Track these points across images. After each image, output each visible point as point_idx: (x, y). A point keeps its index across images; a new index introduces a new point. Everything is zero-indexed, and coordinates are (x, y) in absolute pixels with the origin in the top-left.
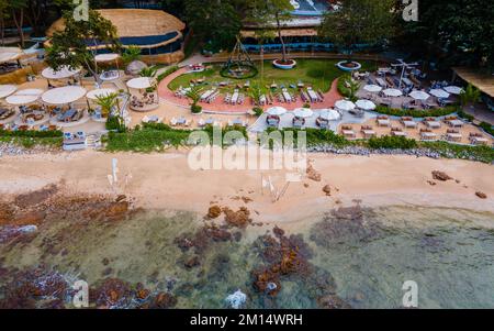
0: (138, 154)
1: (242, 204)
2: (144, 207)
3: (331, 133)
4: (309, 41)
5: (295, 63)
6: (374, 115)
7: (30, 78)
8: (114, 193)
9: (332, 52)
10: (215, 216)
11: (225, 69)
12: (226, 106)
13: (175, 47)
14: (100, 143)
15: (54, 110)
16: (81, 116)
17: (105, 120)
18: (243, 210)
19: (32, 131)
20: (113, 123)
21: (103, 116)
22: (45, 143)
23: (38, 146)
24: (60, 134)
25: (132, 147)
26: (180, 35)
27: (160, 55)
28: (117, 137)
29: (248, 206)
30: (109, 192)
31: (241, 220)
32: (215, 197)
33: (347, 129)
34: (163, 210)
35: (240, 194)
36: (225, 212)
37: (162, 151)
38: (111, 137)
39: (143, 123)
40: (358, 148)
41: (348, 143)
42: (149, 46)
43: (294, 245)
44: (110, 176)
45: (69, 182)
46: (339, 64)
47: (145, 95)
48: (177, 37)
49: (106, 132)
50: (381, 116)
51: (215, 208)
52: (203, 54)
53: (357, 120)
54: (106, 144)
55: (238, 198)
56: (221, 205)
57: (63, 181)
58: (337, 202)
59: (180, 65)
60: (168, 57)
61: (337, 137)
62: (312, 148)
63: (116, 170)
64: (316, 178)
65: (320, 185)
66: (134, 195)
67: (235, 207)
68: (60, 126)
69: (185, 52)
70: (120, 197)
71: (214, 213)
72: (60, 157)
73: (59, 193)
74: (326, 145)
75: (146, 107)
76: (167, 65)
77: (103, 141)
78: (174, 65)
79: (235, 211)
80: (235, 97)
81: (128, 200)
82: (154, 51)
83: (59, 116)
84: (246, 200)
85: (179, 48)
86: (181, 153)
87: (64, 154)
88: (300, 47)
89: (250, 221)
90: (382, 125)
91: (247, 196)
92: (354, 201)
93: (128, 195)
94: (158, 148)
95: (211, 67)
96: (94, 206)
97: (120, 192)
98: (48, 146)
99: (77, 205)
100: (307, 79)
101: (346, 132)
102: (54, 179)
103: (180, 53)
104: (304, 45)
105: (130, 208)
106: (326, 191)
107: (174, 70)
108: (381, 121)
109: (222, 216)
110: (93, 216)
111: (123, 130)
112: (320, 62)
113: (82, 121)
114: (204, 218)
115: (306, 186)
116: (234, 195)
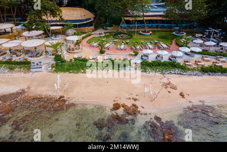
0: (72, 74)
1: (133, 102)
2: (75, 103)
3: (179, 64)
4: (157, 23)
5: (151, 32)
6: (200, 56)
7: (17, 38)
8: (57, 95)
9: (169, 28)
10: (118, 109)
11: (116, 35)
12: (118, 51)
13: (90, 24)
14: (51, 68)
15: (27, 52)
16: (41, 55)
17: (54, 57)
18: (134, 105)
19: (14, 61)
20: (58, 58)
21: (53, 55)
22: (21, 68)
23: (17, 69)
24: (29, 63)
25: (68, 70)
26: (92, 19)
27: (83, 28)
28: (60, 65)
29: (135, 103)
30: (55, 94)
31: (133, 111)
32: (117, 97)
33: (187, 62)
34: (87, 104)
35: (131, 97)
37: (84, 72)
38: (57, 65)
39: (74, 58)
40: (195, 72)
41: (189, 69)
42: (77, 23)
44: (55, 85)
45: (32, 88)
46: (174, 33)
47: (75, 45)
48: (91, 20)
49: (54, 62)
50: (205, 56)
51: (117, 104)
52: (103, 28)
53: (191, 58)
54: (54, 69)
55: (130, 99)
56: (121, 102)
57: (29, 88)
58: (190, 102)
59: (92, 33)
60: (87, 29)
61: (182, 66)
62: (169, 72)
63: (59, 82)
64: (175, 88)
65: (177, 92)
66: (69, 96)
67: (129, 104)
68: (29, 59)
69: (95, 27)
70: (61, 97)
71: (116, 107)
72: (29, 75)
73: (26, 94)
74: (177, 70)
75: (75, 51)
76: (86, 33)
77: (52, 67)
78: (89, 33)
79: (129, 106)
80: (122, 46)
81: (65, 99)
82: (80, 26)
83: (30, 55)
84: (135, 100)
85: (92, 25)
87: (31, 73)
88: (152, 26)
89: (139, 112)
90: (206, 61)
91: (135, 97)
92: (200, 101)
93: (65, 96)
94: (82, 71)
95: (108, 34)
96: (46, 102)
97: (61, 94)
98: (22, 69)
99: (36, 101)
100: (158, 39)
101: (187, 63)
102: (24, 86)
103: (92, 27)
104: (154, 25)
105: (67, 103)
106: (182, 95)
107: (90, 35)
108: (205, 58)
109: (122, 109)
110: (45, 108)
111: (63, 61)
112: (164, 33)
113: (42, 57)
114: (111, 109)
115: (169, 92)
116: (127, 96)
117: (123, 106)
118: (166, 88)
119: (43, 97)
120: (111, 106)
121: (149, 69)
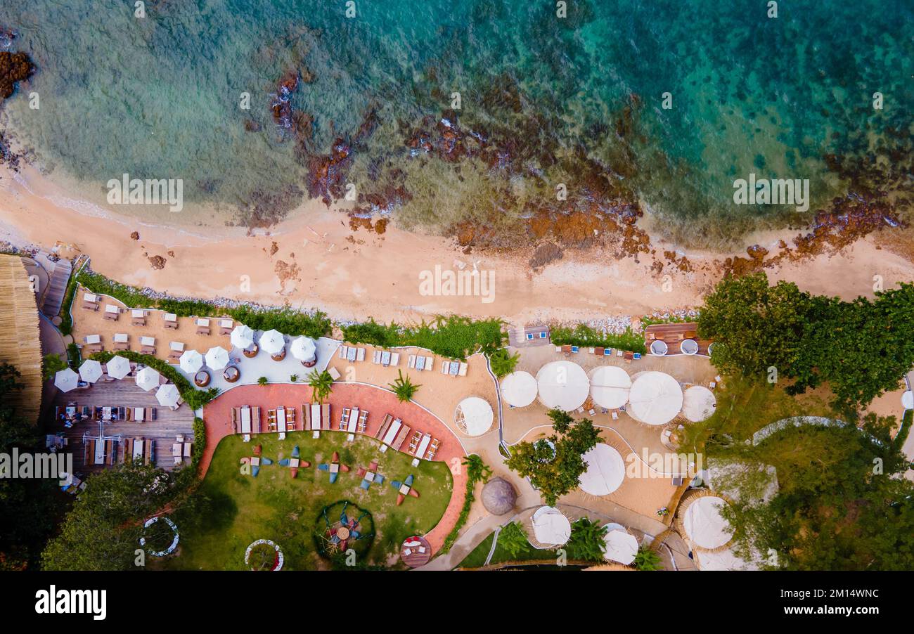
0: (465, 314)
1: (356, 235)
2: (444, 238)
8: (476, 259)
10: (380, 222)
18: (355, 229)
29: (350, 232)
32: (380, 246)
35: (357, 246)
36: (370, 225)
37: (440, 318)
43: (314, 188)
51: (380, 232)
55: (359, 243)
56: (374, 235)
57: (530, 277)
58: (269, 234)
64: (281, 265)
65: (282, 255)
66: (456, 252)
67: (362, 231)
70: (467, 252)
71: (382, 226)
79: (362, 227)
81: (461, 248)
84: (351, 239)
86: (418, 313)
87: (544, 320)
89: (349, 215)
91: (349, 244)
92: (253, 235)
93: (462, 255)
94: (444, 323)
97: (470, 258)
98: (564, 327)
105: (456, 238)
106: (275, 248)
109: (374, 221)
114: (389, 221)
115: (293, 255)
116: (362, 247)
117: (369, 227)
118: (295, 265)
119: (496, 254)
120: (388, 227)
121: (312, 316)
